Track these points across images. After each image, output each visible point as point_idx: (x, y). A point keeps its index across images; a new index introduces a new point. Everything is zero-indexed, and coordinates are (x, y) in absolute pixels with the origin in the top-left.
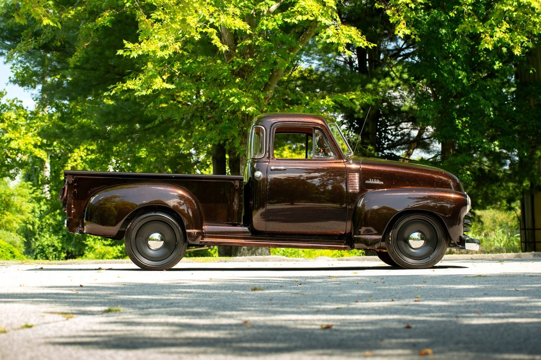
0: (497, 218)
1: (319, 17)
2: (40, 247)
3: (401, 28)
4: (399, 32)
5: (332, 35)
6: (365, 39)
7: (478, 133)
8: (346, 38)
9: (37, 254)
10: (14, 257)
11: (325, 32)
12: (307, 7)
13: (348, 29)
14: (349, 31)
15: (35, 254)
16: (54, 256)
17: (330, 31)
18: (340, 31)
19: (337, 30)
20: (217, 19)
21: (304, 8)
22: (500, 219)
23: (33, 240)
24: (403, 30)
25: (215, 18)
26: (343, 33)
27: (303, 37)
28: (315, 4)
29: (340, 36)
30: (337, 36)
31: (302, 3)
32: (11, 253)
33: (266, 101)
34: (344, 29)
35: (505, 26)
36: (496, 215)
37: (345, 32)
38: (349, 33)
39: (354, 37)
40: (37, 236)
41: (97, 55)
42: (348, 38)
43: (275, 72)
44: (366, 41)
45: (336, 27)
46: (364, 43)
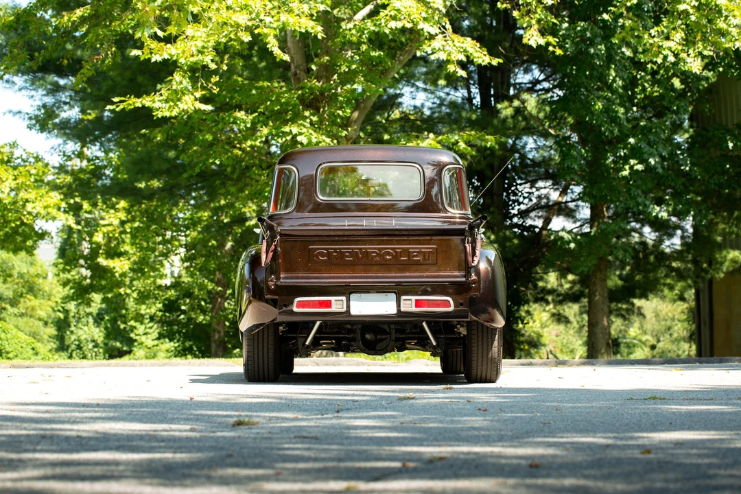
0: (661, 311)
1: (421, 23)
2: (77, 343)
3: (533, 36)
4: (529, 40)
5: (439, 49)
6: (486, 53)
7: (640, 192)
8: (459, 52)
9: (73, 351)
10: (37, 354)
11: (430, 45)
12: (402, 9)
13: (462, 39)
14: (463, 43)
15: (70, 351)
16: (94, 354)
17: (438, 43)
18: (450, 42)
19: (446, 41)
20: (275, 18)
21: (398, 10)
22: (664, 312)
23: (68, 333)
24: (535, 38)
25: (273, 17)
26: (454, 45)
27: (401, 55)
28: (415, 4)
29: (450, 49)
31: (397, 4)
32: (33, 349)
34: (456, 40)
35: (680, 35)
36: (659, 307)
37: (457, 44)
38: (463, 45)
39: (471, 50)
40: (73, 328)
41: (125, 82)
42: (461, 52)
44: (488, 56)
45: (445, 37)
46: (485, 58)
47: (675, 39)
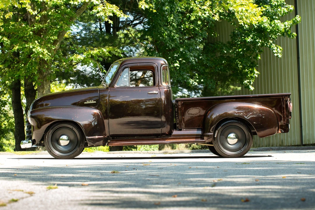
3: (143, 4)
4: (142, 6)
5: (101, 11)
6: (122, 12)
8: (110, 12)
11: (96, 9)
13: (111, 5)
14: (112, 7)
17: (100, 8)
18: (106, 7)
19: (104, 7)
24: (144, 5)
26: (108, 9)
27: (79, 11)
29: (106, 11)
30: (104, 10)
33: (55, 51)
34: (108, 6)
35: (209, 3)
37: (109, 8)
38: (112, 9)
39: (115, 11)
42: (111, 12)
43: (61, 33)
44: (123, 14)
45: (103, 5)
46: (121, 15)
47: (207, 5)
